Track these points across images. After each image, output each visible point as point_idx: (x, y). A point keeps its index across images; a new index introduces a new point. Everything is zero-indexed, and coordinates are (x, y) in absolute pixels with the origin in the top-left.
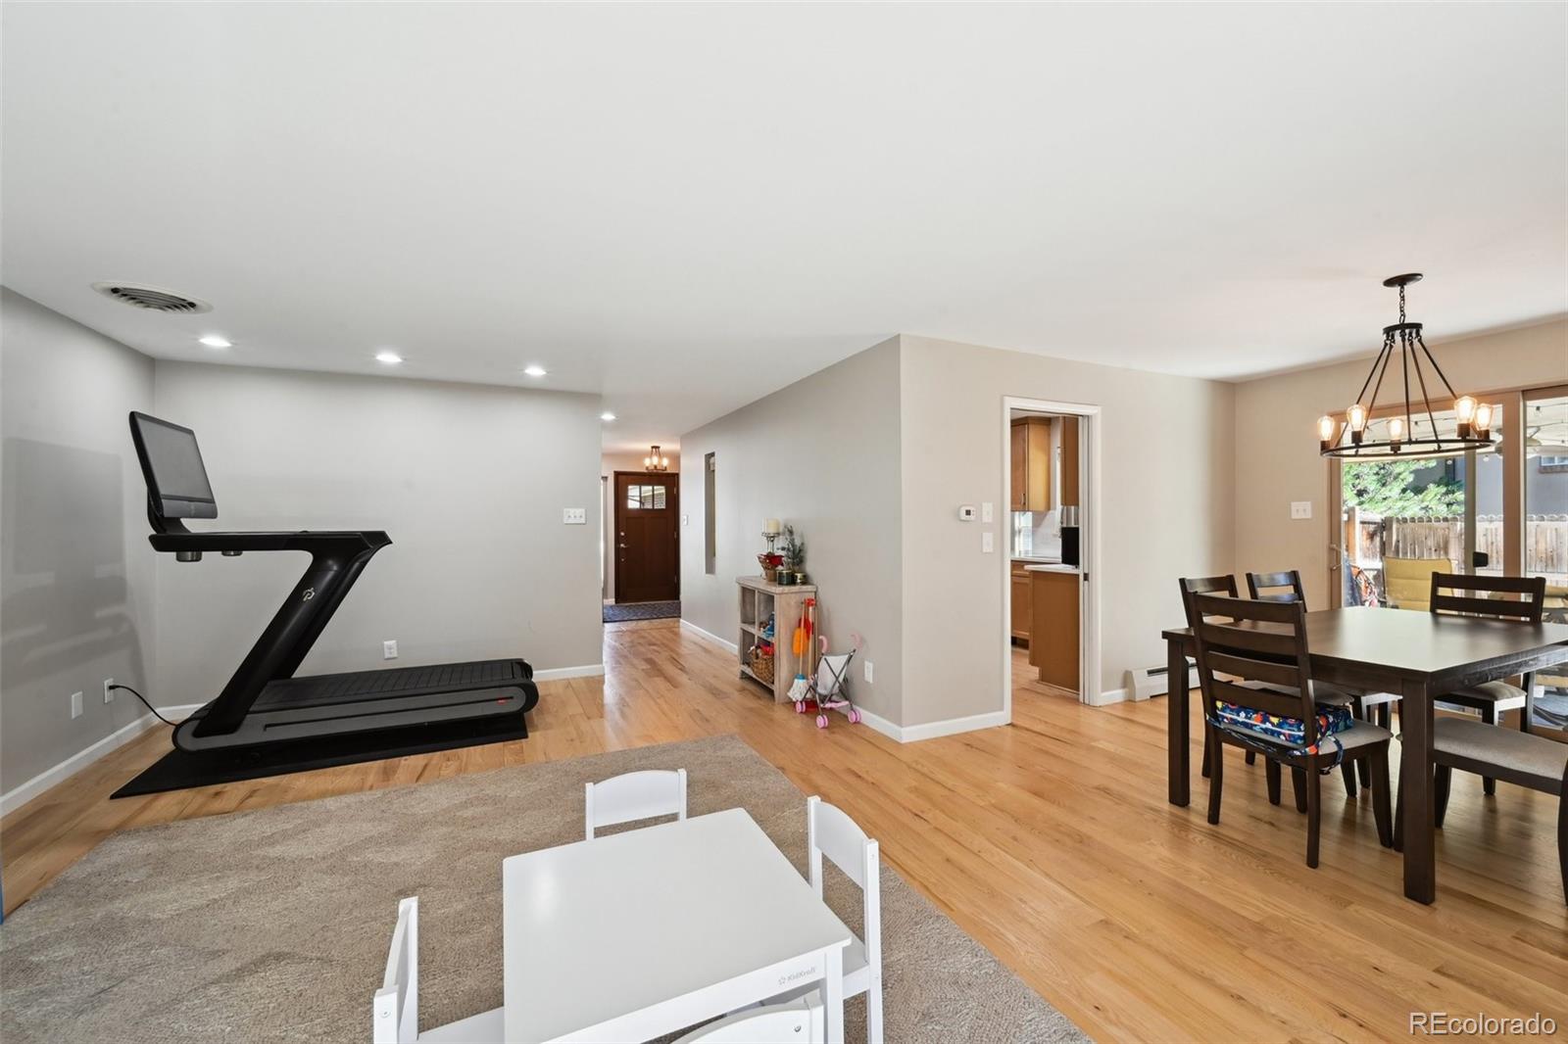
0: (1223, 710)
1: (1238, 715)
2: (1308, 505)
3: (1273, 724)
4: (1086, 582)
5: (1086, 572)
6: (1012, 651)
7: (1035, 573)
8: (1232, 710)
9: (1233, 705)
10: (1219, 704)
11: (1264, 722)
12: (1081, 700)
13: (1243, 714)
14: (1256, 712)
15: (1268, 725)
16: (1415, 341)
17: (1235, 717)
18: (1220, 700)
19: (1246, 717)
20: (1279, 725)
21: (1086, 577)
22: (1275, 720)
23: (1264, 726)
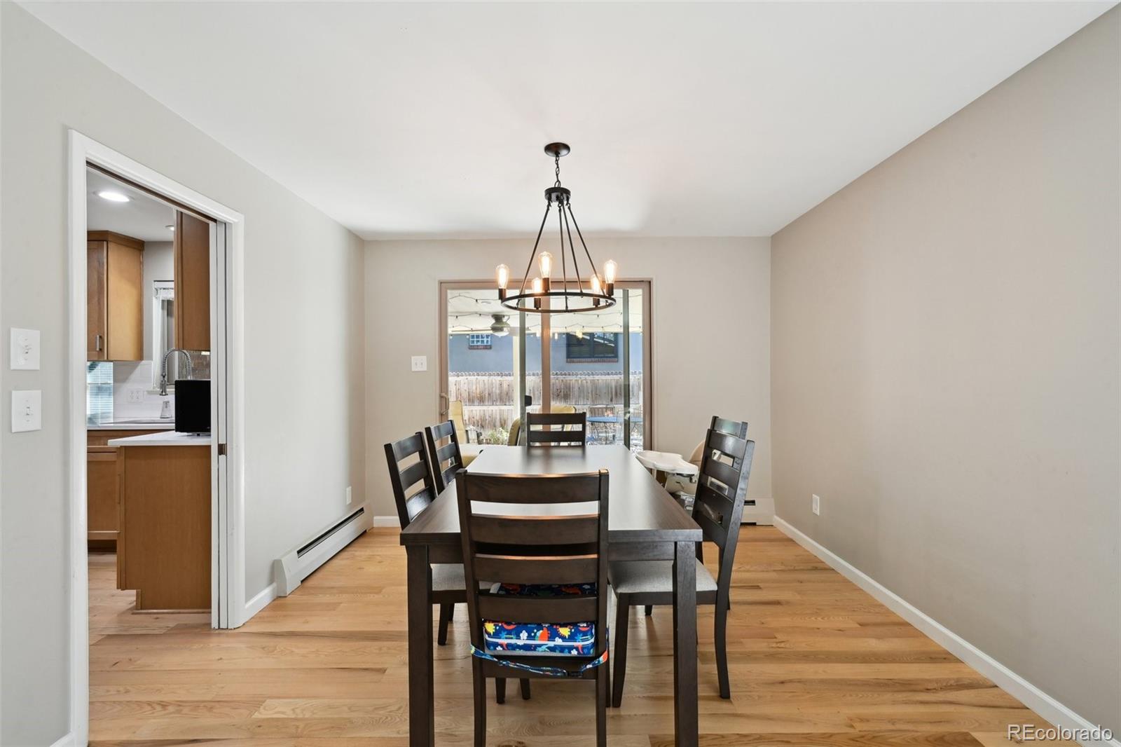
0: (497, 634)
1: (518, 637)
2: (424, 359)
3: (563, 638)
4: (222, 457)
5: (222, 442)
6: (90, 564)
7: (127, 449)
8: (509, 632)
9: (509, 623)
10: (490, 627)
11: (551, 638)
12: (214, 624)
13: (524, 635)
14: (540, 627)
15: (558, 642)
16: (566, 208)
17: (513, 641)
18: (490, 621)
19: (530, 637)
20: (572, 637)
21: (222, 449)
22: (565, 631)
23: (551, 644)
